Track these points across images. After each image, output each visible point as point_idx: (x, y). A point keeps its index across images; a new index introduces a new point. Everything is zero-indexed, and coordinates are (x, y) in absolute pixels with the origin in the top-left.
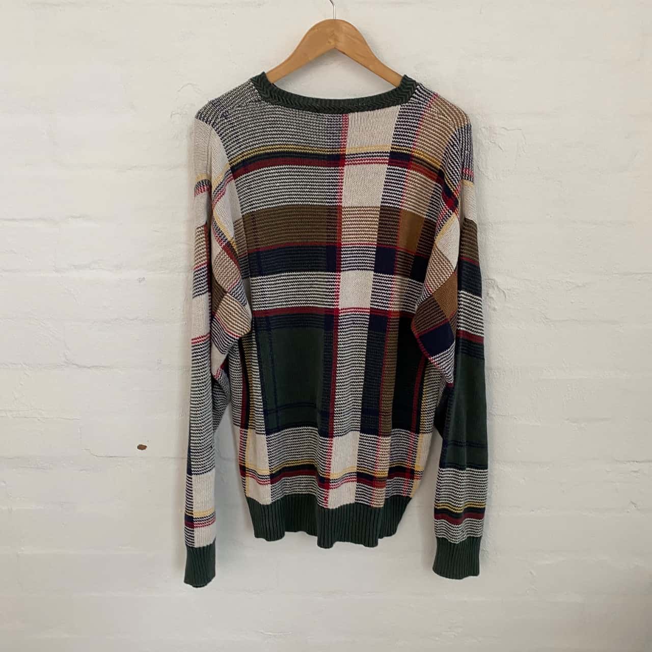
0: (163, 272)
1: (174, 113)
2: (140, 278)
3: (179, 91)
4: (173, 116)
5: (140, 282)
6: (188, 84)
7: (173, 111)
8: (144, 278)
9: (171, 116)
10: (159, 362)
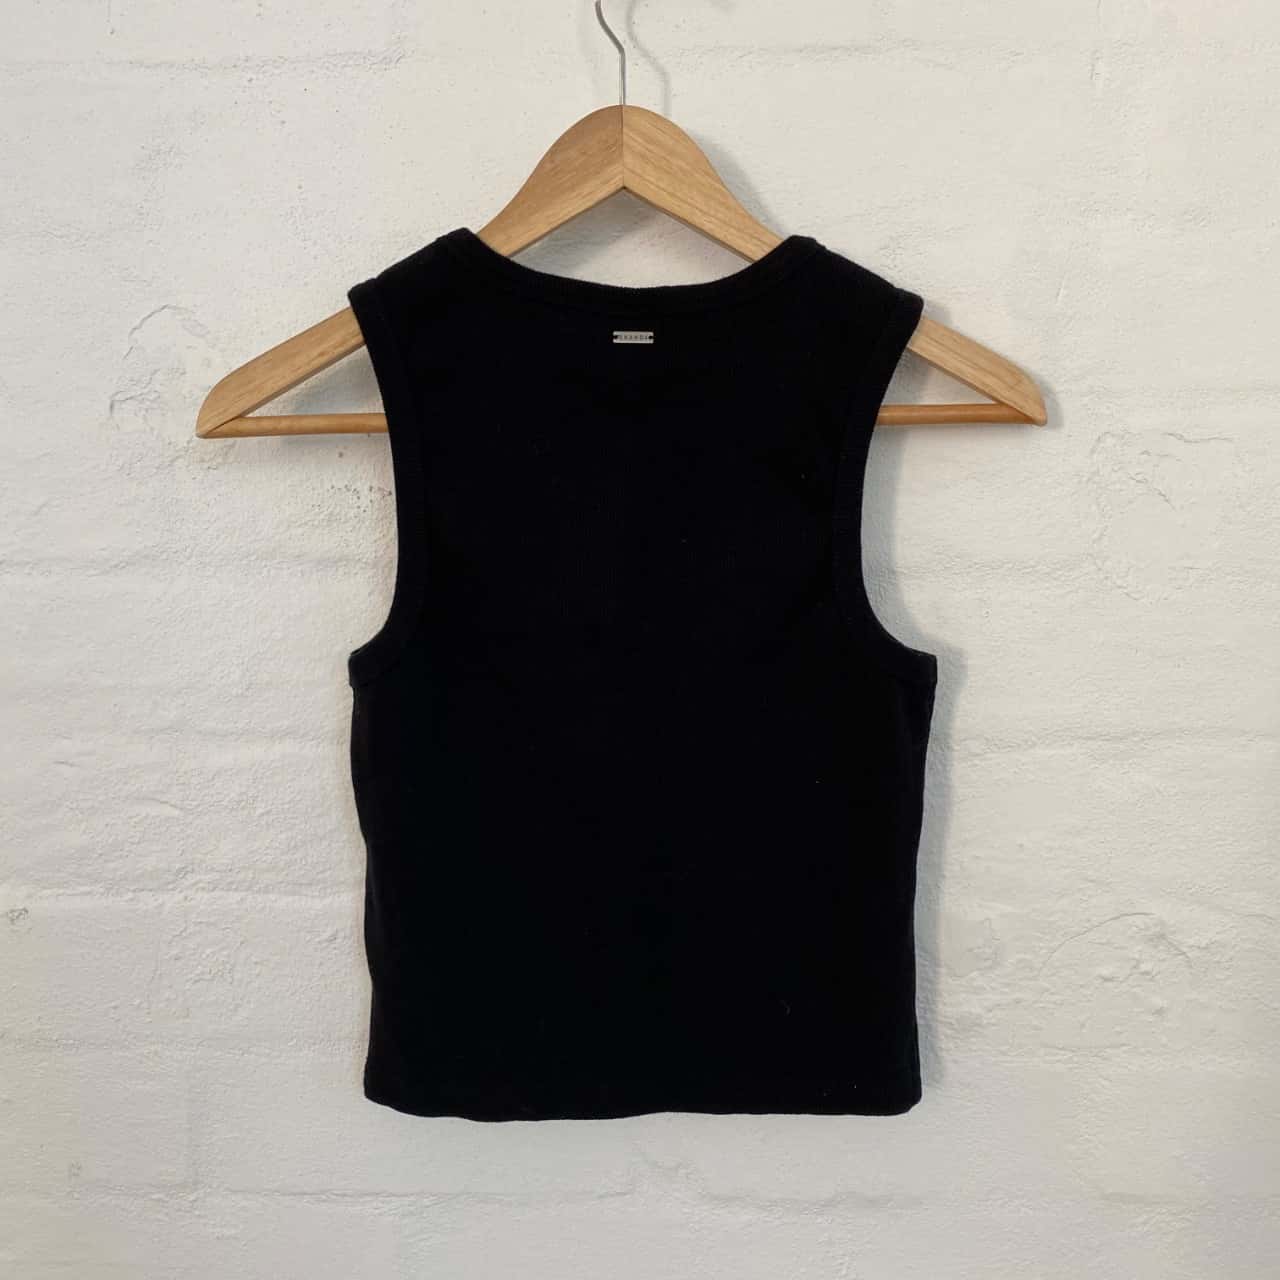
0: (86, 889)
1: (119, 397)
2: (12, 911)
3: (135, 329)
4: (117, 406)
5: (12, 920)
6: (164, 307)
7: (117, 393)
8: (27, 911)
9: (112, 407)
10: (76, 1171)
